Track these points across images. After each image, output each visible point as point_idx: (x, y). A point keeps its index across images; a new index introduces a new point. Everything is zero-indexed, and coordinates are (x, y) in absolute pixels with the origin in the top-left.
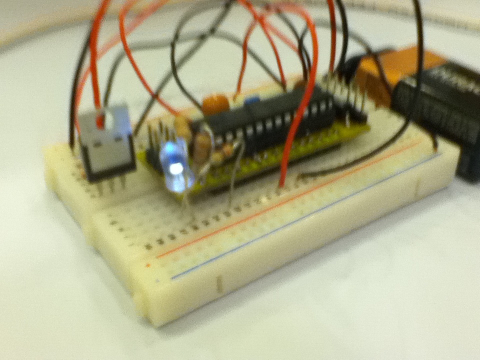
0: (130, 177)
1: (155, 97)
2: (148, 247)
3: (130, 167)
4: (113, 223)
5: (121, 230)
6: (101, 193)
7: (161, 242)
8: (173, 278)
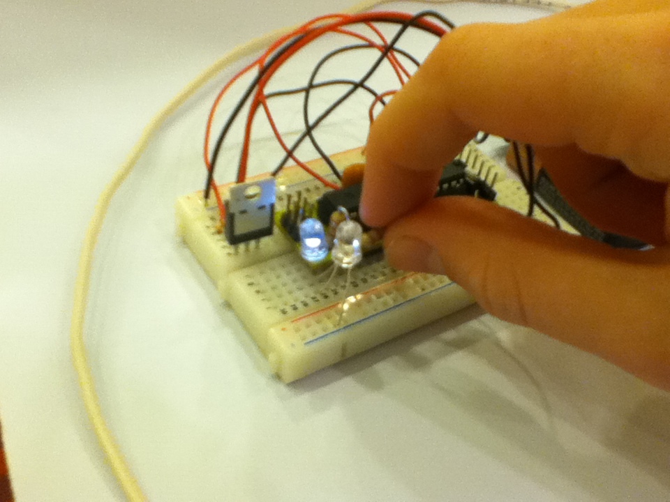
0: (265, 241)
1: (290, 154)
2: (284, 312)
3: (268, 232)
4: (251, 284)
5: (258, 292)
6: (237, 253)
7: (295, 308)
8: (306, 344)
